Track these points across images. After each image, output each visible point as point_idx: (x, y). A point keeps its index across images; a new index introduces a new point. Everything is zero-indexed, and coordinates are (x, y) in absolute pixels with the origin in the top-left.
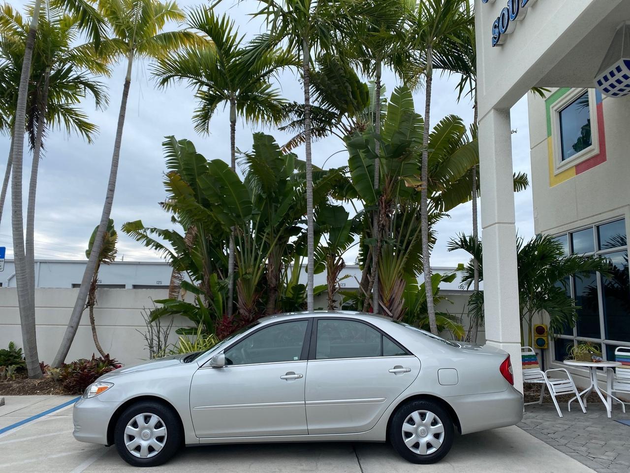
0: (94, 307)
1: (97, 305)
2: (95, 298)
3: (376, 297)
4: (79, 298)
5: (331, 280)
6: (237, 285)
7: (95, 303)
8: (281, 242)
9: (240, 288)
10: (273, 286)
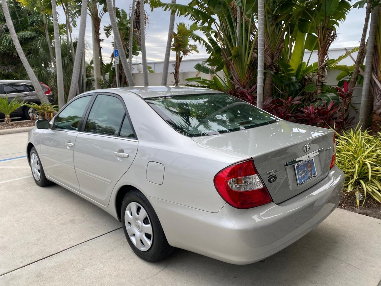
0: (178, 84)
1: (180, 82)
2: (178, 78)
3: (368, 69)
4: (163, 79)
5: (321, 55)
6: (230, 65)
7: (179, 81)
8: (277, 22)
9: (233, 67)
10: (268, 64)
